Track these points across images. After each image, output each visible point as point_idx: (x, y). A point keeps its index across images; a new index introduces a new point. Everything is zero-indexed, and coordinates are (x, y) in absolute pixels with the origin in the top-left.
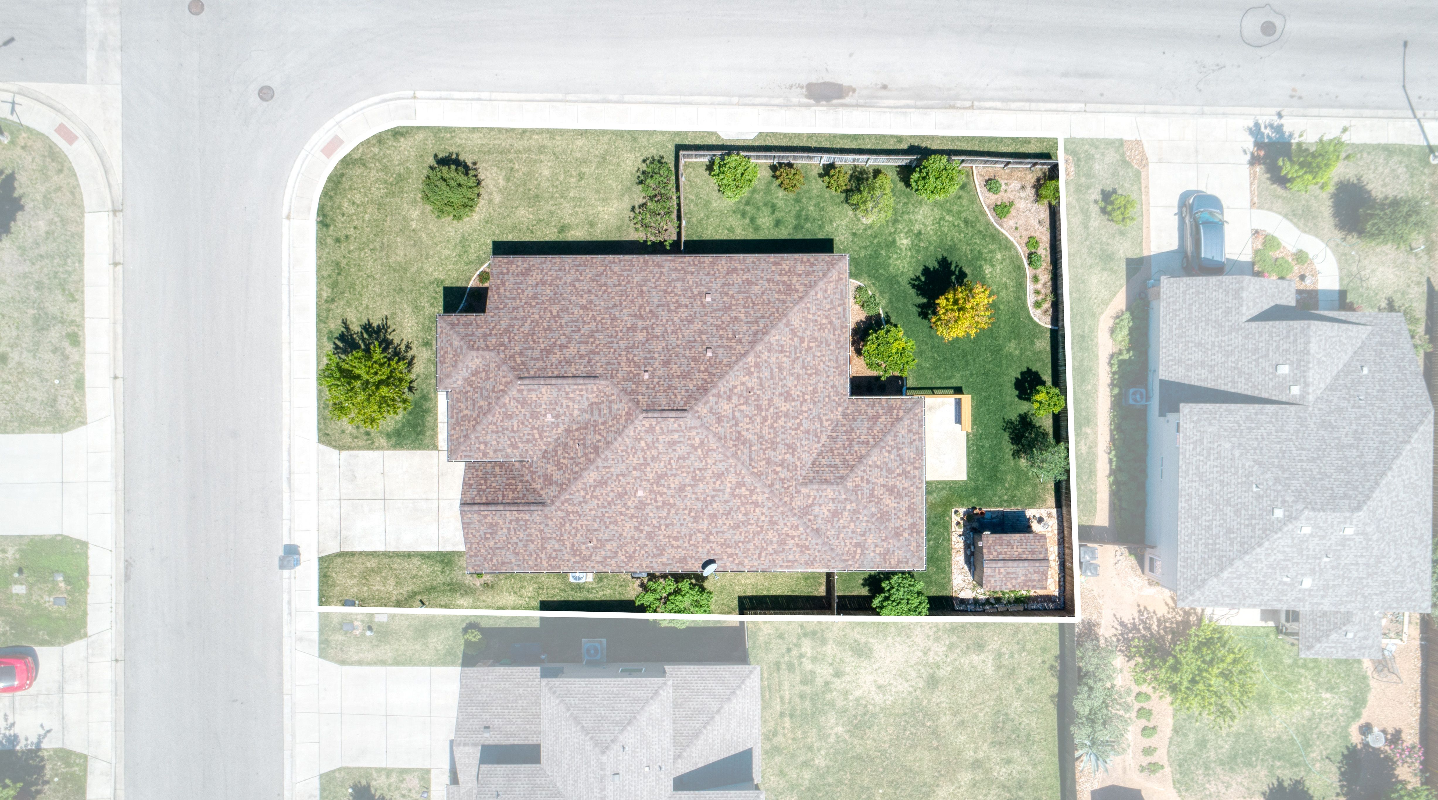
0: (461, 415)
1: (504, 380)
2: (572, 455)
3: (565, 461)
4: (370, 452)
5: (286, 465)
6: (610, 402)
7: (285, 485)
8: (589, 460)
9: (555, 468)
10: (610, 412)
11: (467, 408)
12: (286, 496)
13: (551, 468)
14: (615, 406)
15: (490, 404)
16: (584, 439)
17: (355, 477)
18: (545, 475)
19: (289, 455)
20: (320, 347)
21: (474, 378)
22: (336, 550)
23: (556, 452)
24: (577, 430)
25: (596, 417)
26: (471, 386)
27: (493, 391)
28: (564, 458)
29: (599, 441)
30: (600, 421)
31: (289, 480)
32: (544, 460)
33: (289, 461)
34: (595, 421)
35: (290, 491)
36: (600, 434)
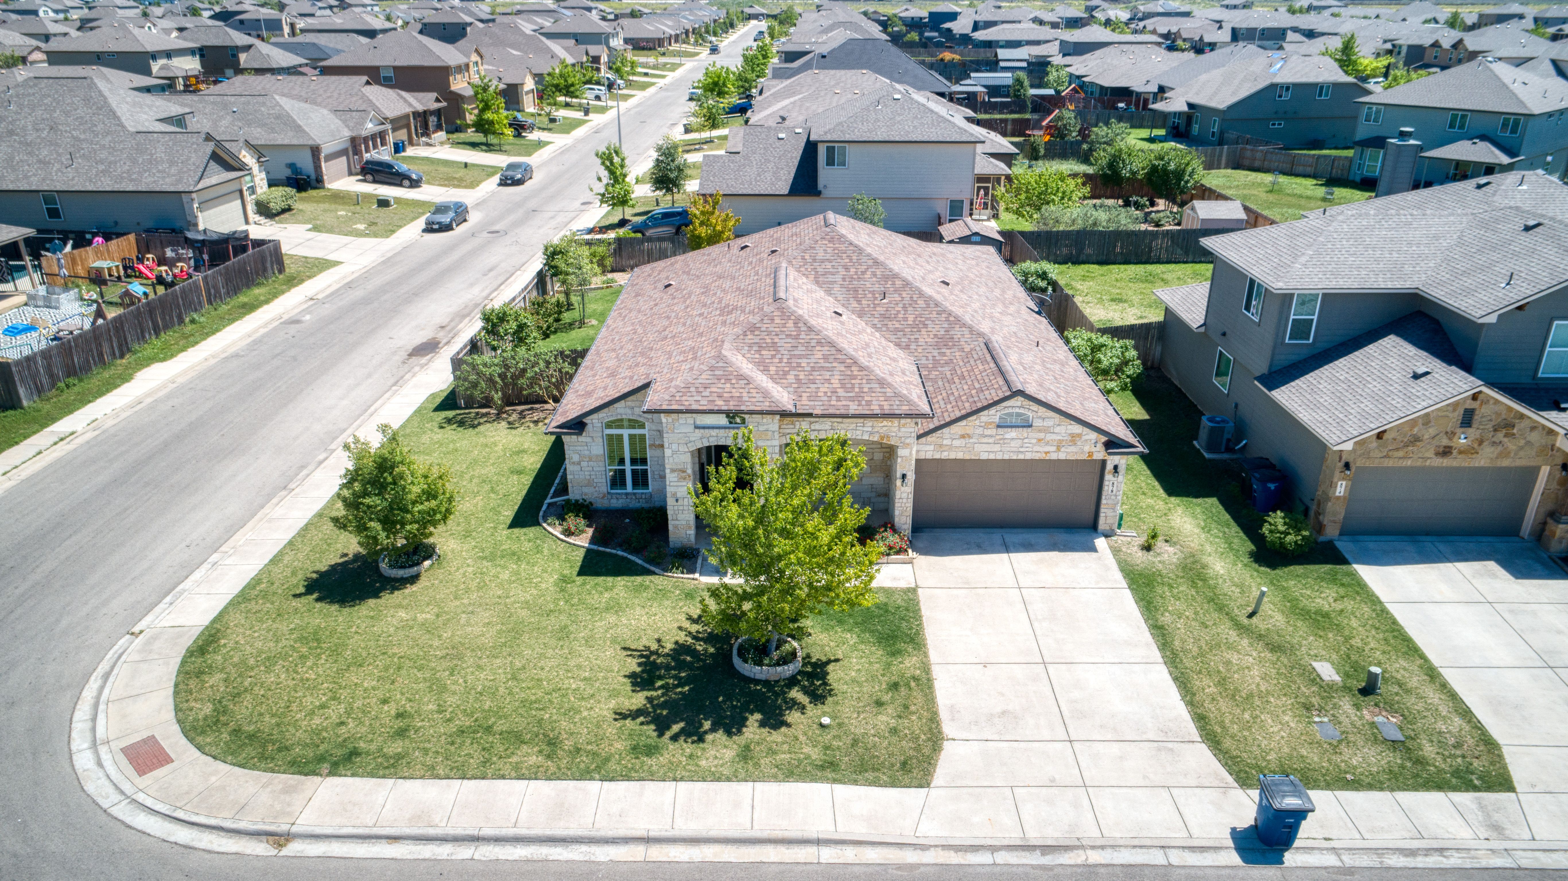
0: (841, 393)
1: (777, 320)
2: (899, 308)
3: (911, 318)
4: (937, 685)
5: (1002, 857)
6: (814, 260)
7: (1067, 859)
8: (904, 286)
9: (924, 331)
10: (830, 261)
11: (828, 381)
12: (1095, 857)
13: (925, 338)
14: (821, 255)
15: (819, 343)
16: (873, 293)
17: (1004, 713)
18: (937, 346)
19: (975, 848)
20: (672, 775)
21: (773, 369)
22: (1203, 752)
23: (897, 330)
24: (859, 302)
25: (838, 278)
26: (786, 373)
27: (797, 337)
28: (905, 319)
29: (874, 275)
30: (842, 271)
31: (1046, 849)
32: (913, 347)
33: (993, 849)
34: (844, 279)
35: (1082, 847)
36: (863, 273)
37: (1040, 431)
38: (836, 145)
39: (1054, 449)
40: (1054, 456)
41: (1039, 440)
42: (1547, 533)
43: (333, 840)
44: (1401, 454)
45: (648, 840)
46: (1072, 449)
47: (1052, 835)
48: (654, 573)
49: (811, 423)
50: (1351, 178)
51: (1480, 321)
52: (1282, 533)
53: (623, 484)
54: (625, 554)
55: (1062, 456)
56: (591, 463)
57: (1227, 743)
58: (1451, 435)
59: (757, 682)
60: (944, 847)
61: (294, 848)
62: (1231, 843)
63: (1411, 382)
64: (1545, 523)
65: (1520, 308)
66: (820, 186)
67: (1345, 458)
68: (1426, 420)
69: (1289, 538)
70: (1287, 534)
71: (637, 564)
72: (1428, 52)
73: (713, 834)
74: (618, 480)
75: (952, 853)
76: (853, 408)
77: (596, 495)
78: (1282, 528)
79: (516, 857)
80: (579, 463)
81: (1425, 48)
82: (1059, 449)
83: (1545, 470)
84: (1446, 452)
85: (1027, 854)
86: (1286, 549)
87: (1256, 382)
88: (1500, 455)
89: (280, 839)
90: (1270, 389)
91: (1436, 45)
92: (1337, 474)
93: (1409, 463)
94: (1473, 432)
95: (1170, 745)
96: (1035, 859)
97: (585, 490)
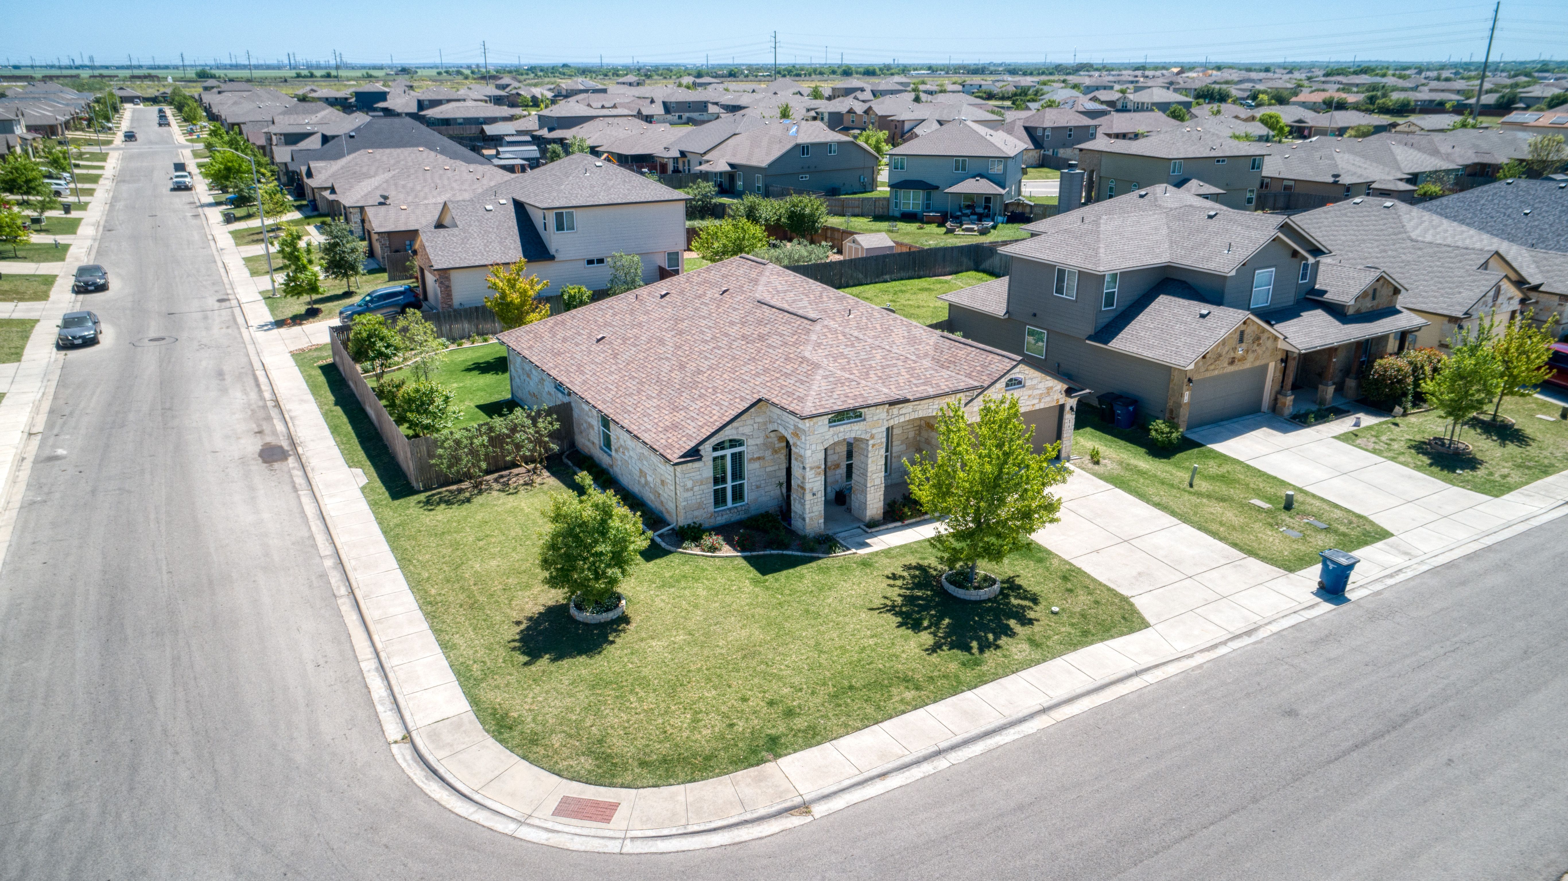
1: (829, 335)
4: (1086, 570)
5: (1233, 646)
11: (899, 374)
13: (898, 339)
15: (871, 347)
18: (910, 344)
22: (1255, 561)
26: (867, 374)
27: (853, 346)
31: (1247, 634)
32: (895, 347)
33: (1223, 643)
37: (1030, 389)
38: (564, 211)
39: (1036, 401)
40: (1037, 407)
41: (1029, 396)
42: (1279, 405)
43: (841, 794)
44: (1212, 367)
45: (1044, 711)
46: (1048, 399)
47: (1239, 627)
48: (819, 558)
49: (900, 409)
50: (891, 214)
51: (1229, 275)
52: (1167, 433)
53: (724, 501)
54: (780, 552)
55: (1042, 406)
56: (702, 487)
57: (1262, 553)
58: (1234, 349)
59: (985, 601)
60: (1202, 651)
61: (819, 810)
62: (1319, 600)
63: (1201, 320)
64: (1276, 399)
65: (1244, 265)
66: (552, 251)
67: (1189, 375)
68: (1224, 342)
69: (1174, 435)
70: (1171, 433)
71: (795, 556)
72: (845, 118)
73: (1079, 691)
74: (719, 498)
75: (1207, 653)
76: (931, 391)
77: (705, 515)
78: (1168, 430)
79: (978, 752)
80: (692, 489)
81: (843, 114)
82: (1040, 400)
83: (1272, 365)
84: (1232, 362)
85: (1240, 640)
86: (1172, 443)
87: (1087, 342)
88: (1256, 359)
89: (804, 808)
90: (1106, 342)
91: (851, 111)
92: (1185, 387)
93: (1216, 372)
94: (1244, 345)
95: (1237, 563)
96: (1246, 641)
97: (696, 513)
